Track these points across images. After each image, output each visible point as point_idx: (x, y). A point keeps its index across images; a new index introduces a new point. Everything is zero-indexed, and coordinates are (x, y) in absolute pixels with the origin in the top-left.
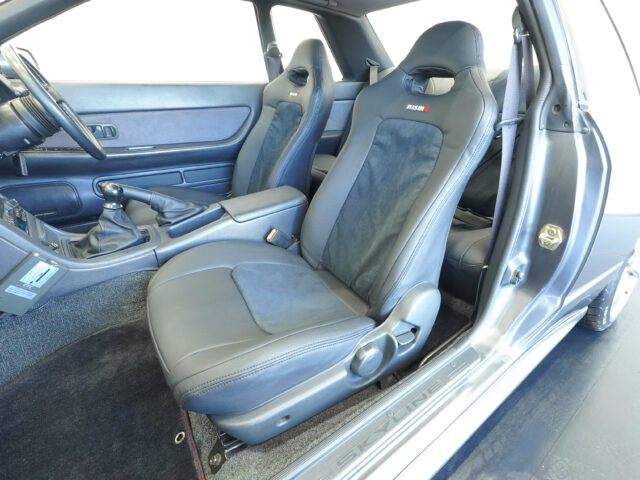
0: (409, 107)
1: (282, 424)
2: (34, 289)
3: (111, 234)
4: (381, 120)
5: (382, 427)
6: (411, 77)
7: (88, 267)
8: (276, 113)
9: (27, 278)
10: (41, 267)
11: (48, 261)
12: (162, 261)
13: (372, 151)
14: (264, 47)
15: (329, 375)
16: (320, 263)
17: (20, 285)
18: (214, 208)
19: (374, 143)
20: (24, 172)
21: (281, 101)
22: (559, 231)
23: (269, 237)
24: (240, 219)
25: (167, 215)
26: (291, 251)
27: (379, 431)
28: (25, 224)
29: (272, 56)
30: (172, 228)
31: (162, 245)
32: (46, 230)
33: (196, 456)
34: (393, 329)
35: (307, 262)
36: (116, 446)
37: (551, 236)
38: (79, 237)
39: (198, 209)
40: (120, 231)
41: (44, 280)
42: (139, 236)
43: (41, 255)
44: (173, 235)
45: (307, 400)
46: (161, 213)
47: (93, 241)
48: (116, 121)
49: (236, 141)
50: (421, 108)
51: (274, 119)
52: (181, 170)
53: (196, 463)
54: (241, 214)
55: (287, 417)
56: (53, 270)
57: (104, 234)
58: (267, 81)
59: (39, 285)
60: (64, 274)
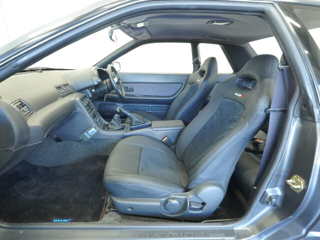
0: (236, 94)
1: (130, 210)
2: (90, 135)
3: (114, 124)
4: (222, 98)
5: (163, 234)
6: (241, 80)
7: (105, 133)
8: (191, 88)
9: (90, 132)
10: (93, 129)
11: (95, 128)
12: (124, 137)
13: (216, 112)
14: (193, 59)
15: (153, 201)
16: (181, 157)
17: (88, 133)
18: (149, 123)
19: (218, 109)
20: (105, 100)
21: (194, 83)
22: (302, 182)
23: (164, 140)
24: (154, 129)
25: (133, 122)
26: (171, 148)
27: (161, 235)
28: (95, 116)
29: (196, 63)
30: (132, 127)
31: (126, 132)
32: (100, 118)
33: (104, 207)
34: (190, 197)
35: (176, 154)
36: (89, 191)
37: (297, 183)
38: (107, 123)
39: (143, 122)
40: (116, 124)
41: (93, 134)
42: (121, 127)
43: (94, 126)
44: (131, 130)
45: (141, 205)
46: (132, 121)
47: (109, 125)
48: (134, 86)
49: (173, 98)
50: (240, 95)
51: (190, 90)
52: (151, 106)
53: (104, 208)
54: (156, 128)
55: (132, 208)
56: (96, 131)
57: (112, 124)
58: (192, 73)
59: (91, 134)
60: (98, 133)
